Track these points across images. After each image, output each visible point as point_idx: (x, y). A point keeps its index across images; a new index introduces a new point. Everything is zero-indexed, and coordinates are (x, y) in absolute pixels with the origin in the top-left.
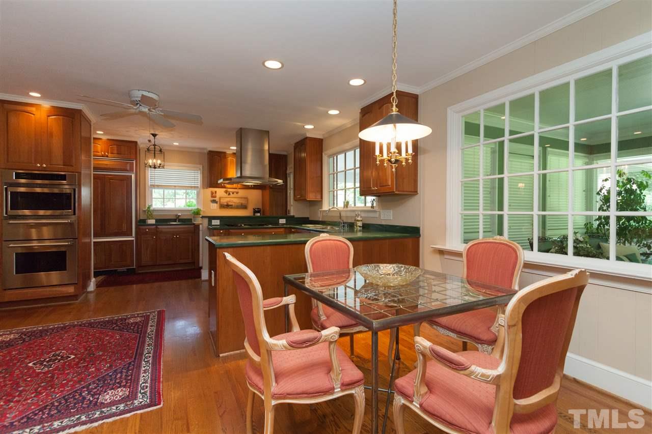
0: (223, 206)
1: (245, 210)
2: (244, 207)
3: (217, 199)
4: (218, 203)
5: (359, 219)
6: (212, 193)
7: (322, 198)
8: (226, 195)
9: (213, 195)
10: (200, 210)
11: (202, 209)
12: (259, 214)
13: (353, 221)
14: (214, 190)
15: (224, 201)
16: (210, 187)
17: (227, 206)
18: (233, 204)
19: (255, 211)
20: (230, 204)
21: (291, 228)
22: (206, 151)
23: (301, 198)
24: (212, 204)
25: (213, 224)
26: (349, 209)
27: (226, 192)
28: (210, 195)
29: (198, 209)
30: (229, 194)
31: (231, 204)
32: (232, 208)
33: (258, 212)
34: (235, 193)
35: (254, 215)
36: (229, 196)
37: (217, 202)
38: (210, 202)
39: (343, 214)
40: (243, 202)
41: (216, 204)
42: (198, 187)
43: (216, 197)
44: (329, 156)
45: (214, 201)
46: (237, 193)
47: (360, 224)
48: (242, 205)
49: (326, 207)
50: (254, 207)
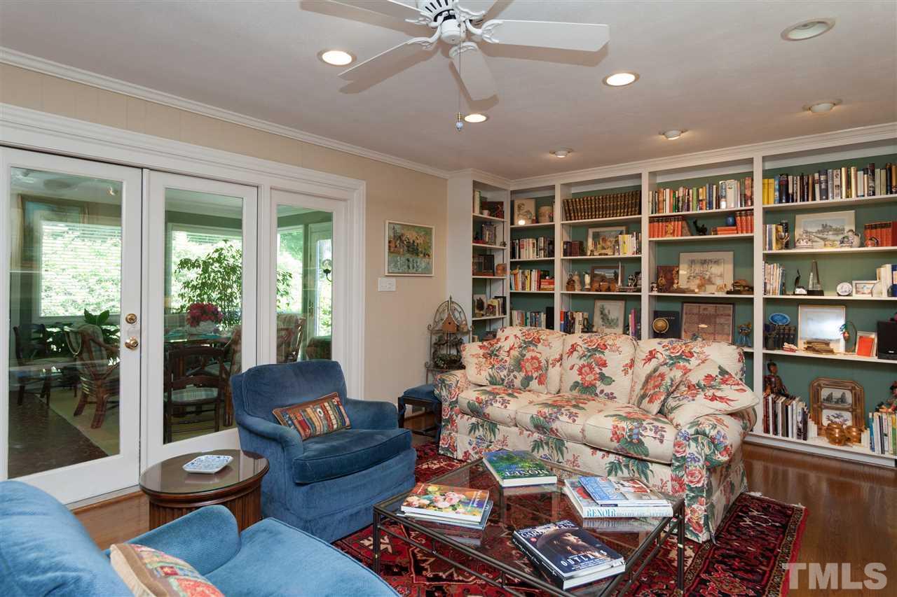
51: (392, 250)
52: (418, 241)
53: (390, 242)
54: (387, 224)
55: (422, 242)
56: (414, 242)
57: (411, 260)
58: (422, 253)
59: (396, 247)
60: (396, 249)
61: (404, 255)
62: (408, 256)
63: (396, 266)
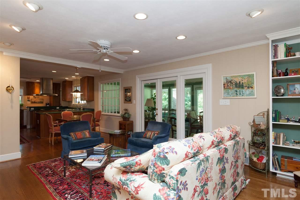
0: (32, 103)
1: (42, 104)
2: (42, 103)
3: (30, 100)
5: (82, 107)
6: (28, 97)
7: (72, 100)
9: (28, 98)
10: (23, 104)
11: (23, 103)
12: (48, 106)
13: (80, 107)
14: (29, 96)
15: (33, 100)
16: (27, 95)
17: (35, 102)
19: (46, 104)
20: (36, 101)
21: (61, 110)
22: (25, 81)
23: (65, 100)
25: (31, 109)
26: (80, 104)
28: (27, 98)
29: (22, 104)
30: (35, 98)
32: (36, 103)
33: (48, 105)
35: (46, 106)
37: (30, 101)
38: (27, 101)
39: (78, 105)
40: (41, 101)
42: (22, 95)
44: (75, 87)
45: (29, 101)
46: (39, 97)
47: (82, 108)
49: (73, 103)
50: (46, 103)
51: (226, 88)
52: (243, 82)
53: (224, 84)
54: (222, 77)
55: (246, 81)
56: (240, 82)
57: (238, 91)
58: (246, 87)
59: (228, 86)
60: (228, 87)
61: (233, 89)
62: (236, 89)
63: (228, 94)
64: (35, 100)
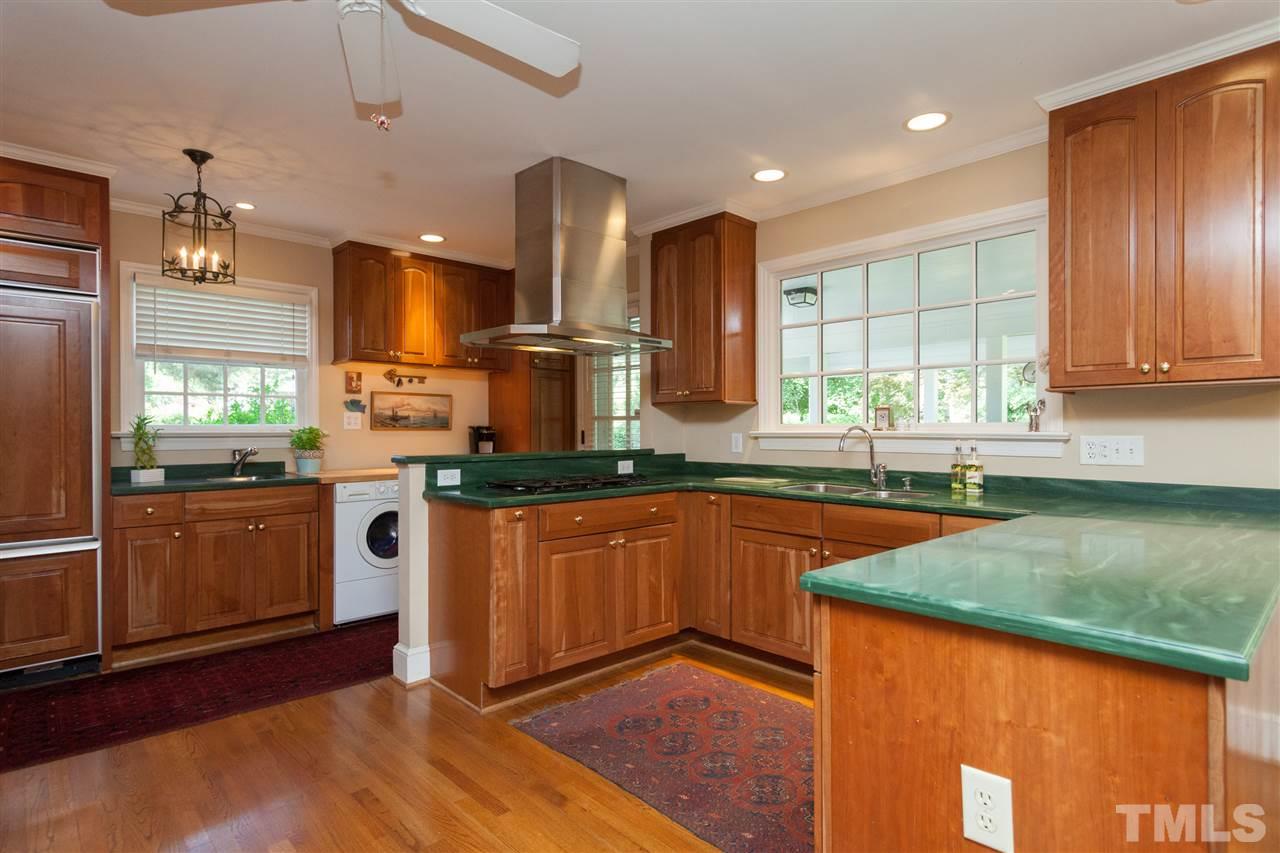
0: (379, 421)
1: (446, 433)
2: (442, 423)
3: (363, 398)
4: (368, 410)
6: (349, 379)
8: (390, 386)
9: (352, 384)
12: (489, 448)
14: (355, 368)
15: (385, 405)
16: (342, 359)
17: (394, 421)
18: (412, 414)
19: (476, 438)
20: (400, 414)
22: (328, 245)
24: (347, 414)
27: (390, 376)
28: (342, 384)
29: (311, 430)
30: (400, 383)
31: (405, 414)
32: (407, 427)
33: (487, 439)
34: (416, 380)
36: (399, 390)
37: (362, 409)
38: (343, 408)
40: (439, 406)
41: (359, 414)
42: (305, 358)
43: (359, 392)
45: (355, 405)
46: (422, 380)
48: (435, 416)
50: (473, 424)
64: (398, 399)
